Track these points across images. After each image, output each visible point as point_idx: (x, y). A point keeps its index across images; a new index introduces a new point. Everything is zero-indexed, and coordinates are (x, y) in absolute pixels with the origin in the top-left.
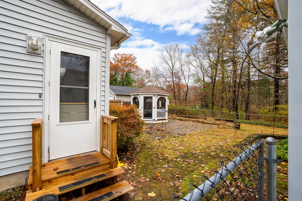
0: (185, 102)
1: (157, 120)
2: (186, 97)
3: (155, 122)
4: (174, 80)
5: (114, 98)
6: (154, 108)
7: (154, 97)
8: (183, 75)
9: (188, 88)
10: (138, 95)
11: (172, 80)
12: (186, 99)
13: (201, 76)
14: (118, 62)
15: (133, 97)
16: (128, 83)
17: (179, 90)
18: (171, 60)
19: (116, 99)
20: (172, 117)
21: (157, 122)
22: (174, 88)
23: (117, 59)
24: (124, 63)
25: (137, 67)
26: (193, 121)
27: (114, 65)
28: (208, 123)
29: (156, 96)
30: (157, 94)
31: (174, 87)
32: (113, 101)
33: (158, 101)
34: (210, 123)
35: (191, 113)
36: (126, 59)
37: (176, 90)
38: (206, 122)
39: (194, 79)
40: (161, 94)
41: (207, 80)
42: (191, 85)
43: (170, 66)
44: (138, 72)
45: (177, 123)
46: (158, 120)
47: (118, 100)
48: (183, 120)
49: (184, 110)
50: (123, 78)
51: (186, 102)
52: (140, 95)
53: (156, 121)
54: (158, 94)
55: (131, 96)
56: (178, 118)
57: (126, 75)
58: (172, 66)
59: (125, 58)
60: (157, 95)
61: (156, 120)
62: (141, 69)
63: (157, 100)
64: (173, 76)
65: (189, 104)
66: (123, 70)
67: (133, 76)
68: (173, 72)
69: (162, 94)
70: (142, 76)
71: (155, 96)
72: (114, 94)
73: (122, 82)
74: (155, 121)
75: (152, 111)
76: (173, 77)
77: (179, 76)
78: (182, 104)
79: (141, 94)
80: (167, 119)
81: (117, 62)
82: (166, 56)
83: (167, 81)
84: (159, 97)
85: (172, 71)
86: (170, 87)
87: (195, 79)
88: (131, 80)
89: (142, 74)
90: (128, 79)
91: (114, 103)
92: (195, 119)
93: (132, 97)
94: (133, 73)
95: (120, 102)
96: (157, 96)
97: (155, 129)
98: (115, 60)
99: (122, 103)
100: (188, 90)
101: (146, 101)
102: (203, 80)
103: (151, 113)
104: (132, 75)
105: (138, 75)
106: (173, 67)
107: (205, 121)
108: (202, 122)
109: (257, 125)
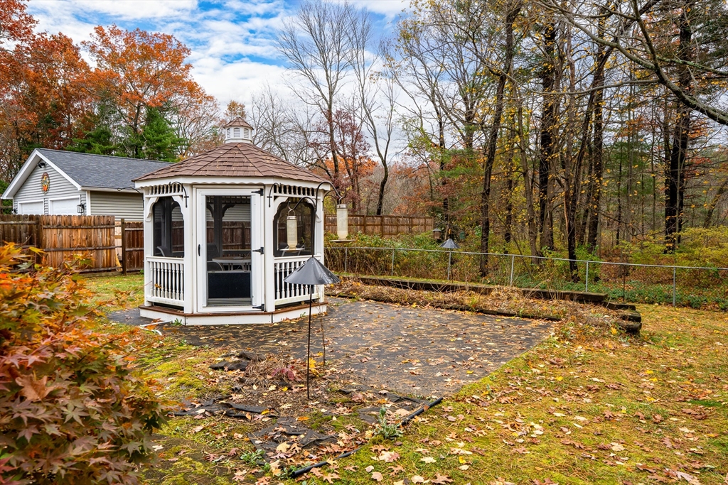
0: (378, 220)
1: (277, 307)
2: (381, 204)
3: (265, 320)
4: (337, 139)
5: (83, 206)
6: (262, 251)
7: (257, 201)
8: (369, 122)
9: (386, 171)
10: (179, 187)
11: (327, 139)
12: (379, 212)
13: (430, 126)
14: (113, 65)
15: (153, 198)
16: (159, 149)
17: (353, 179)
18: (325, 63)
19: (88, 212)
20: (341, 286)
21: (278, 318)
22: (336, 171)
23: (107, 52)
24: (140, 70)
25: (192, 88)
26: (438, 305)
27: (96, 74)
28: (505, 310)
29: (267, 193)
30: (272, 182)
31: (336, 166)
32: (75, 221)
33: (276, 217)
34: (512, 311)
35: (406, 264)
36: (148, 54)
37: (345, 177)
38: (495, 309)
39: (406, 138)
40: (292, 184)
41: (453, 140)
42: (398, 159)
43: (321, 87)
44: (197, 108)
45: (367, 316)
46: (281, 308)
47: (99, 217)
48: (391, 301)
49: (379, 253)
50: (135, 130)
51: (382, 221)
52: (187, 189)
53: (272, 314)
54: (279, 182)
55: (145, 196)
56: (368, 290)
57: (151, 117)
58: (330, 86)
59: (144, 47)
60: (275, 186)
61: (271, 308)
62: (210, 98)
63: (273, 211)
64: (331, 126)
65: (394, 230)
66: (135, 99)
67: (179, 123)
68: (334, 111)
69: (298, 184)
70: (213, 123)
71: (261, 192)
72: (79, 187)
73: (131, 146)
74: (266, 313)
75: (249, 266)
76: (332, 131)
77: (354, 128)
78: (370, 228)
79: (192, 185)
80: (322, 301)
81: (108, 61)
82: (304, 49)
83: (309, 145)
84: (283, 198)
85: (330, 107)
86: (322, 165)
87: (411, 137)
88: (169, 140)
89: (212, 118)
90: (161, 135)
91: (76, 228)
92: (441, 296)
93: (150, 200)
94: (176, 111)
95: (109, 225)
96: (273, 194)
97: (264, 374)
98: (101, 52)
99: (118, 231)
100: (386, 176)
101: (225, 219)
102: (438, 142)
103: (247, 278)
104: (175, 117)
105: (200, 118)
106: (331, 93)
107: (488, 302)
108: (475, 306)
109: (652, 303)
